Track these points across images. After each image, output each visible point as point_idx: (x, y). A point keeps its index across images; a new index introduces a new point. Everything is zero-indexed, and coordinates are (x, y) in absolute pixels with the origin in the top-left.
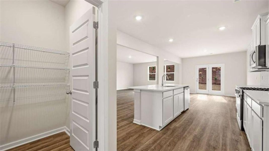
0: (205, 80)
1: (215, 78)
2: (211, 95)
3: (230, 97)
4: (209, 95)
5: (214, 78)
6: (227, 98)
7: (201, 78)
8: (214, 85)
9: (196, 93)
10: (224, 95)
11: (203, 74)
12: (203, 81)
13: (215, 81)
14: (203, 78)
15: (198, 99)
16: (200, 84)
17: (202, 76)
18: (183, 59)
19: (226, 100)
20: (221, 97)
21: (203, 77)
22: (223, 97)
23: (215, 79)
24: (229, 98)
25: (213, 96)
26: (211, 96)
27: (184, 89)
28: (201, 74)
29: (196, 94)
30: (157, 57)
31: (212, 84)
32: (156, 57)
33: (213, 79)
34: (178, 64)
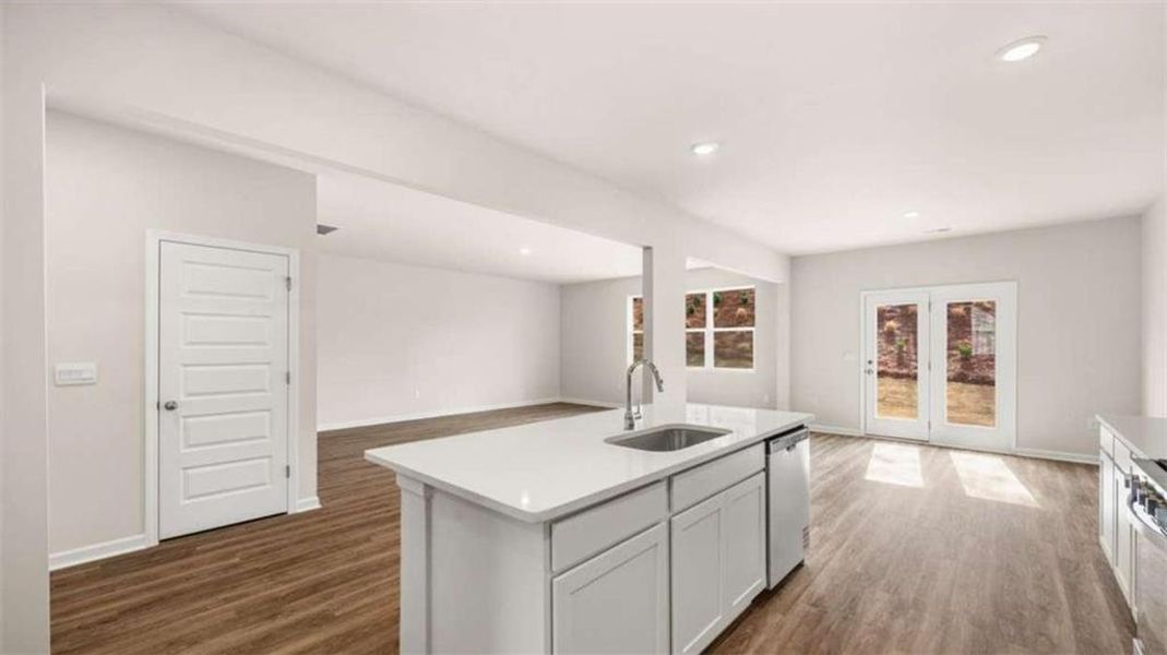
0: (911, 360)
1: (962, 352)
2: (941, 447)
3: (1049, 461)
4: (934, 446)
5: (956, 348)
6: (1031, 467)
7: (892, 348)
8: (960, 384)
9: (862, 434)
10: (1014, 449)
11: (903, 331)
12: (901, 363)
13: (962, 367)
14: (905, 349)
15: (869, 477)
16: (888, 380)
17: (897, 338)
18: (795, 262)
19: (1026, 482)
20: (998, 461)
21: (901, 347)
22: (1009, 459)
23: (959, 356)
24: (1045, 471)
25: (953, 454)
26: (943, 452)
27: (768, 451)
28: (897, 332)
29: (861, 438)
30: (647, 249)
31: (949, 380)
32: (641, 250)
33: (953, 355)
34: (771, 286)
